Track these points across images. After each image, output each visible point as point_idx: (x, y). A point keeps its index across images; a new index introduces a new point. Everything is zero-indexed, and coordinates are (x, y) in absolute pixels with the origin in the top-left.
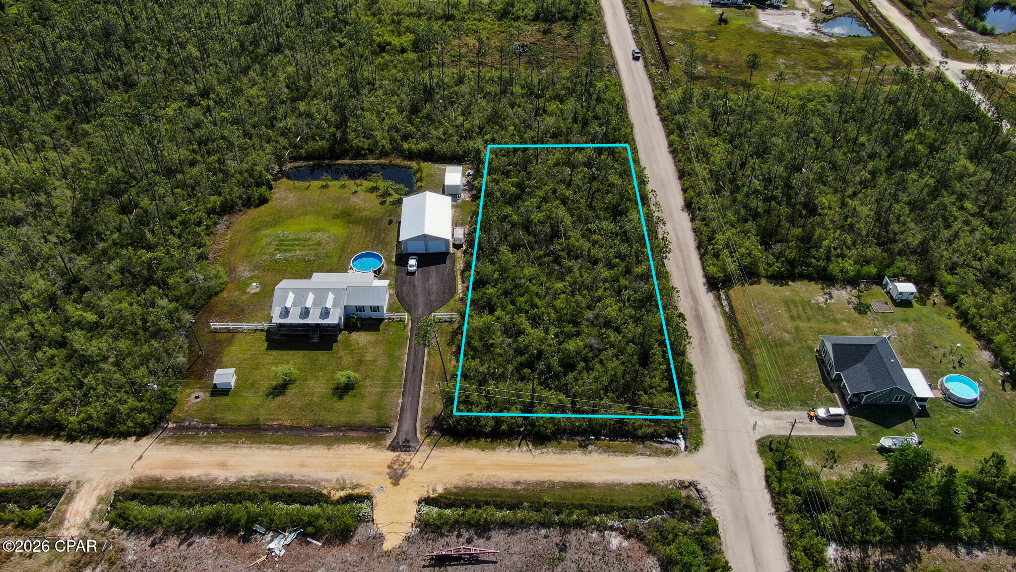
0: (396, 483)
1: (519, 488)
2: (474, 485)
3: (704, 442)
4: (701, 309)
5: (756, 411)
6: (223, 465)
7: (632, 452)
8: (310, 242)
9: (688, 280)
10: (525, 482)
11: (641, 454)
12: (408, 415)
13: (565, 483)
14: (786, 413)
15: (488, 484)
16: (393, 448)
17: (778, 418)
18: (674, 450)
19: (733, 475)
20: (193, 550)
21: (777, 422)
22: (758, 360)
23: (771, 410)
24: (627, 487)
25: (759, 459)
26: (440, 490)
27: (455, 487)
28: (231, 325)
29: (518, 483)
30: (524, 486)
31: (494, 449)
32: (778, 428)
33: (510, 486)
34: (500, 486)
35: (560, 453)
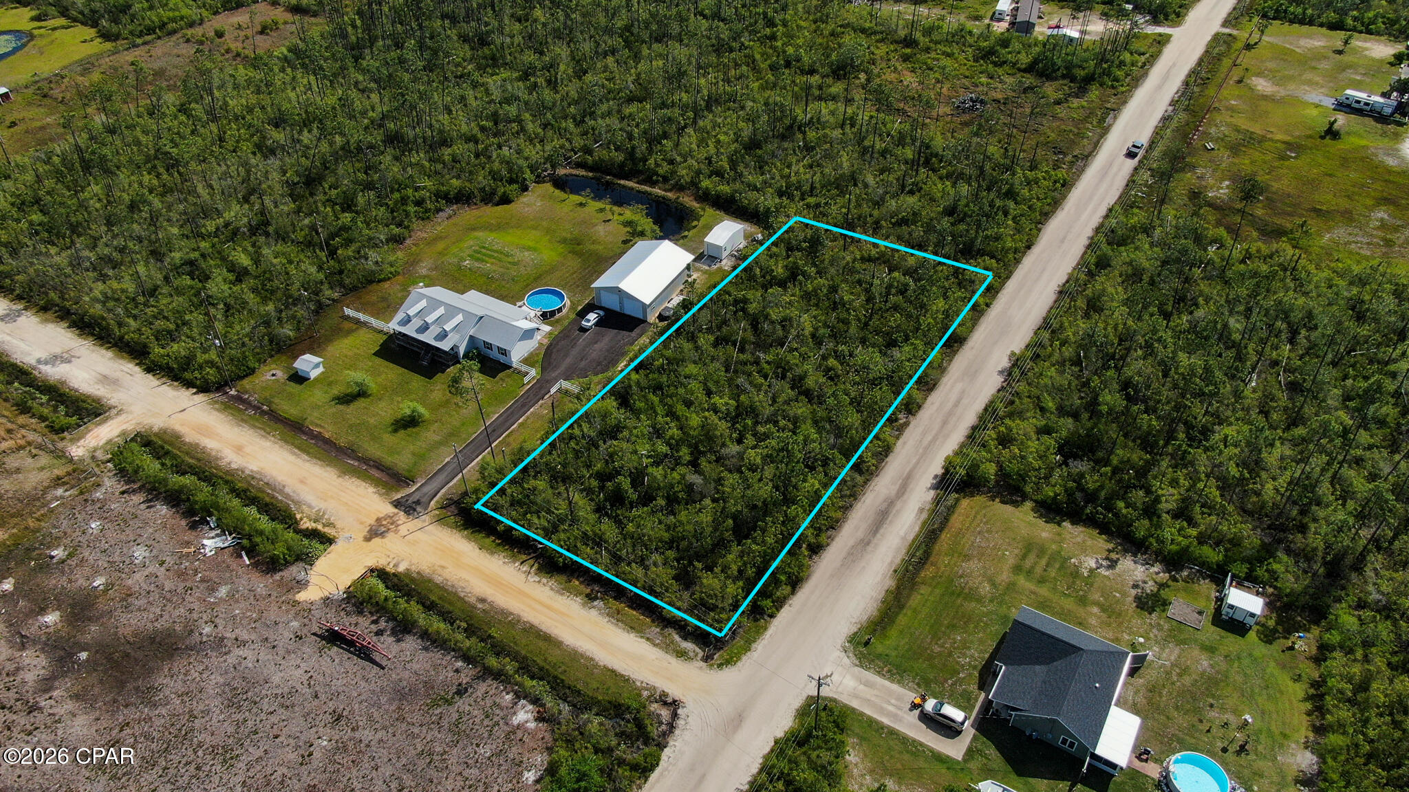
0: (368, 539)
1: (480, 606)
2: (438, 580)
3: (739, 664)
4: (898, 505)
5: (846, 661)
6: (239, 449)
7: (638, 632)
8: (510, 259)
9: (918, 463)
10: (491, 604)
11: (648, 639)
12: (441, 478)
13: (532, 626)
14: (887, 683)
15: (453, 586)
16: (397, 504)
17: (868, 684)
18: (691, 654)
19: (737, 720)
20: (148, 514)
21: (862, 687)
22: (915, 600)
23: (867, 669)
24: (596, 666)
25: (792, 719)
26: (401, 568)
27: (418, 573)
28: (362, 317)
29: (483, 600)
30: (487, 607)
31: (492, 553)
32: (856, 696)
33: (472, 600)
34: (462, 595)
35: (558, 592)
